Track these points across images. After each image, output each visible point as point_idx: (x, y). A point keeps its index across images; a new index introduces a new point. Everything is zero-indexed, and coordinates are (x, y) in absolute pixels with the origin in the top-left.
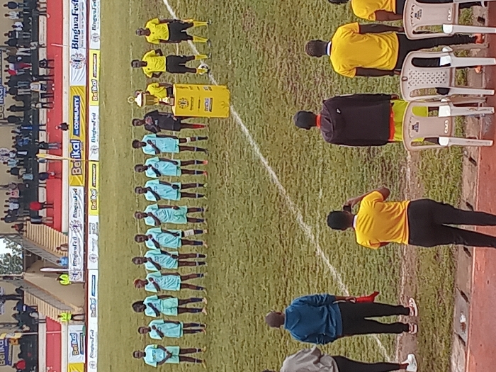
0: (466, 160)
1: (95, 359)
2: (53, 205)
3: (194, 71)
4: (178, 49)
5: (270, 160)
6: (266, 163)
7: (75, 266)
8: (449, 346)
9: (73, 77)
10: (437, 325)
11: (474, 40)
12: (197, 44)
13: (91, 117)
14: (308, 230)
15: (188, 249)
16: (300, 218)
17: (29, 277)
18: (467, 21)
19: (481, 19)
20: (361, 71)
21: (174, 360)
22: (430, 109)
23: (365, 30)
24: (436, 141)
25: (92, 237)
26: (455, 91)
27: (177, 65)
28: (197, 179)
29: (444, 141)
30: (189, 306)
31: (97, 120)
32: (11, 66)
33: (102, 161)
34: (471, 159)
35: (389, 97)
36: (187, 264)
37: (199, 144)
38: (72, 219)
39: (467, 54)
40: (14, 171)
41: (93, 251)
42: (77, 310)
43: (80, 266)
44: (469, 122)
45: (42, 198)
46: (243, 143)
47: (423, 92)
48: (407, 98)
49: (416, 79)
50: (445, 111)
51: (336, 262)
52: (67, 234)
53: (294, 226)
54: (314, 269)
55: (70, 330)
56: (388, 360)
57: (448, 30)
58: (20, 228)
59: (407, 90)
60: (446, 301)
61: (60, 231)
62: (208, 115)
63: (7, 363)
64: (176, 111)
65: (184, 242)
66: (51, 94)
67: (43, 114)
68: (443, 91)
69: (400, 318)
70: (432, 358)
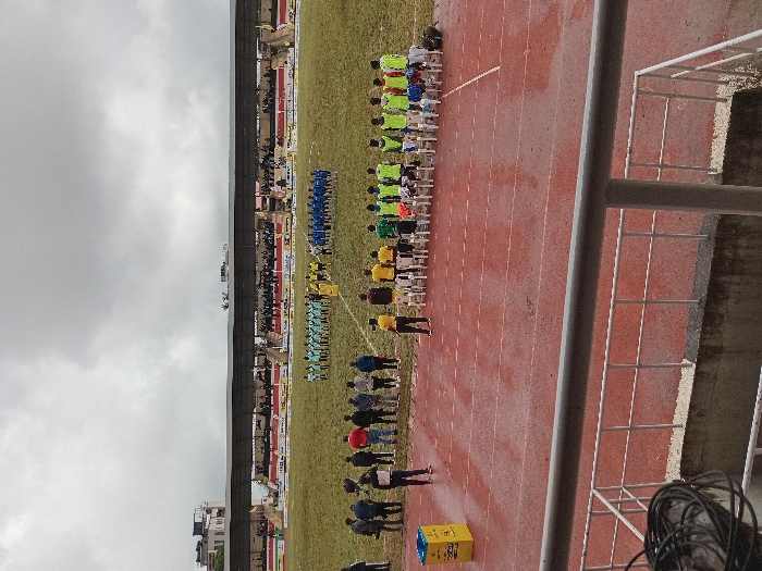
3: (326, 280)
8: (411, 373)
9: (285, 282)
10: (407, 366)
17: (269, 349)
24: (406, 303)
25: (291, 336)
35: (392, 289)
38: (284, 330)
41: (291, 341)
42: (285, 362)
43: (286, 346)
44: (418, 298)
45: (274, 323)
47: (403, 287)
49: (400, 283)
52: (282, 335)
55: (283, 368)
62: (331, 294)
68: (409, 287)
70: (405, 378)
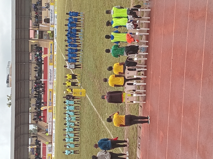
0: (140, 106)
1: (54, 153)
2: (45, 117)
3: (78, 86)
4: (74, 81)
5: (95, 106)
6: (94, 107)
7: (49, 131)
8: (136, 150)
9: (50, 87)
10: (133, 144)
11: (141, 79)
12: (78, 80)
13: (54, 96)
14: (104, 122)
15: (76, 127)
16: (102, 120)
17: (39, 133)
18: (139, 75)
19: (142, 74)
20: (115, 86)
21: (72, 154)
22: (131, 95)
23: (116, 76)
24: (132, 102)
25: (54, 124)
26: (137, 91)
27: (74, 84)
28: (78, 111)
29: (134, 102)
30: (76, 140)
31: (55, 97)
32: (35, 85)
33: (56, 106)
34: (141, 106)
35: (122, 92)
36: (76, 130)
37: (79, 102)
38: (49, 120)
39: (140, 82)
40: (35, 109)
41: (54, 127)
42: (50, 142)
43: (51, 131)
44: (140, 98)
45: (42, 115)
46: (89, 102)
47: (130, 91)
48: (126, 92)
49: (128, 88)
50: (135, 95)
51: (110, 130)
52: (48, 123)
53: (100, 122)
54: (105, 132)
55: (48, 146)
56: (122, 153)
57: (135, 77)
58: (37, 122)
59: (126, 91)
60: (135, 139)
61: (46, 122)
62: (81, 96)
63: (33, 154)
64: (73, 95)
65: (75, 125)
66: (45, 91)
67: (43, 95)
68: (134, 91)
69: (125, 143)
70: (132, 153)
